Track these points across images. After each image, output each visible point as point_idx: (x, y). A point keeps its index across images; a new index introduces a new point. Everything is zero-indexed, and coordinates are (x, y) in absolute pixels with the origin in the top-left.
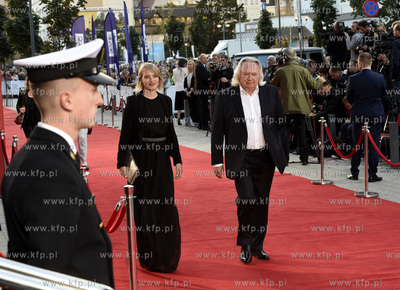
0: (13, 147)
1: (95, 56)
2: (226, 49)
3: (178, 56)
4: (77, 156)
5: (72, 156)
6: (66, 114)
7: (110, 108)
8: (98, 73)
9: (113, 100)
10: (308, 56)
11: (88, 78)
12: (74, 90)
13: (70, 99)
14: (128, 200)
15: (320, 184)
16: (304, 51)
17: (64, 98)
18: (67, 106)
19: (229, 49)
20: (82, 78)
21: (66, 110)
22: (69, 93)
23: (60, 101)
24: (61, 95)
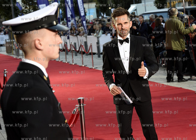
0: (4, 77)
1: (53, 14)
2: (136, 10)
3: (105, 16)
4: (48, 78)
5: (45, 78)
6: (39, 52)
7: (64, 50)
8: (57, 24)
9: (66, 45)
10: (189, 13)
11: (51, 28)
13: (41, 43)
14: (80, 107)
16: (186, 9)
17: (37, 42)
18: (39, 47)
19: (137, 10)
20: (47, 28)
21: (39, 50)
22: (40, 39)
23: (35, 45)
24: (35, 41)
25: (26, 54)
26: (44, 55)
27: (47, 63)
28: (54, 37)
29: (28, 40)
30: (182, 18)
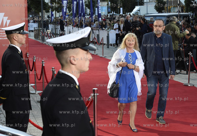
1: (87, 36)
2: (139, 10)
5: (77, 87)
6: (73, 66)
8: (89, 45)
11: (84, 48)
12: (77, 54)
13: (75, 59)
14: (94, 96)
15: (188, 86)
16: (180, 15)
17: (72, 58)
18: (73, 62)
19: (141, 11)
20: (81, 48)
21: (73, 64)
22: (74, 56)
23: (70, 60)
24: (70, 57)
25: (63, 66)
26: (78, 69)
27: (78, 75)
28: (85, 55)
29: (65, 56)
30: (178, 24)
